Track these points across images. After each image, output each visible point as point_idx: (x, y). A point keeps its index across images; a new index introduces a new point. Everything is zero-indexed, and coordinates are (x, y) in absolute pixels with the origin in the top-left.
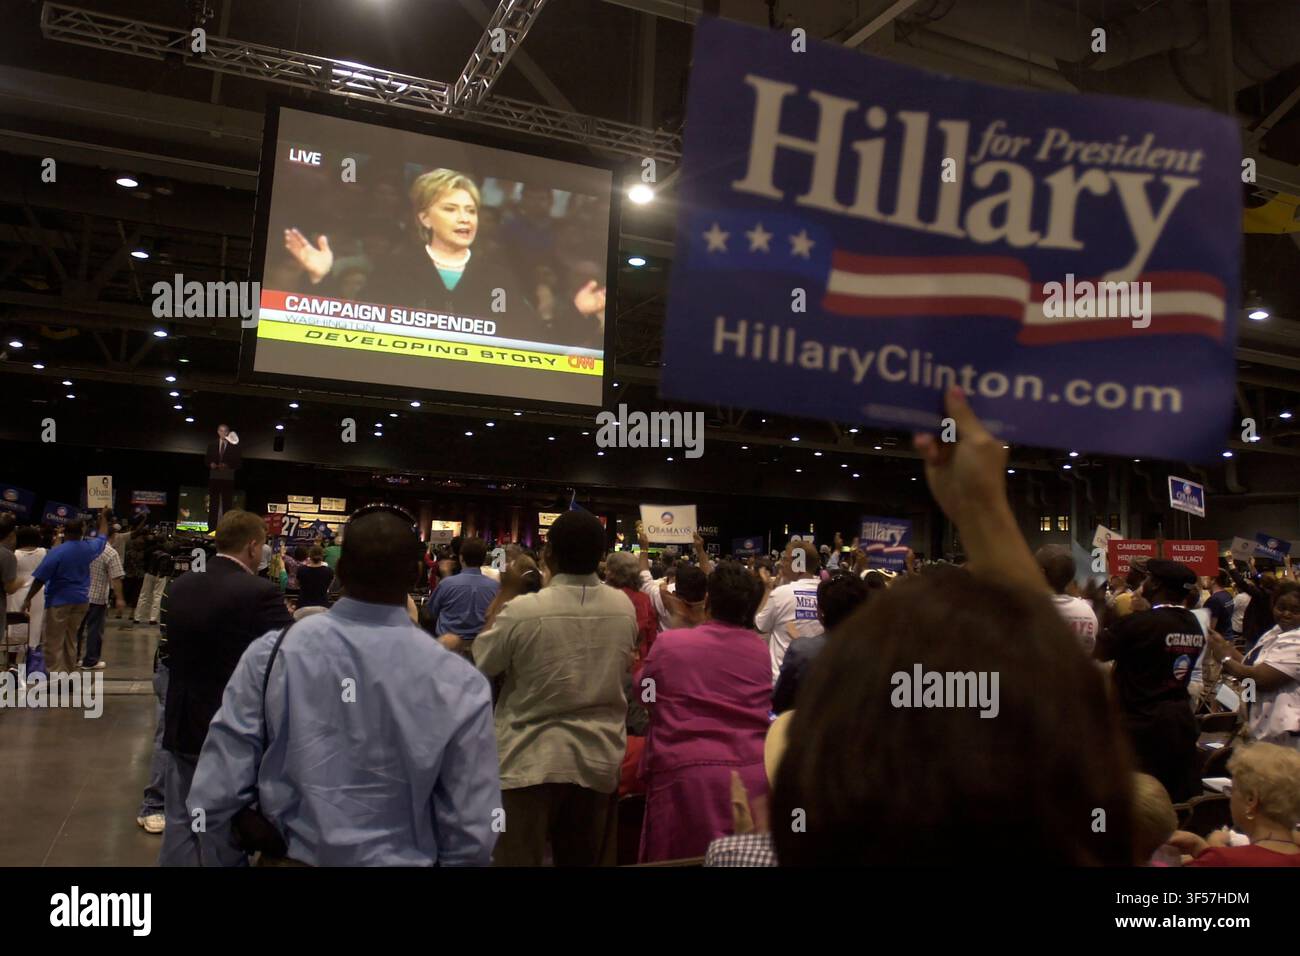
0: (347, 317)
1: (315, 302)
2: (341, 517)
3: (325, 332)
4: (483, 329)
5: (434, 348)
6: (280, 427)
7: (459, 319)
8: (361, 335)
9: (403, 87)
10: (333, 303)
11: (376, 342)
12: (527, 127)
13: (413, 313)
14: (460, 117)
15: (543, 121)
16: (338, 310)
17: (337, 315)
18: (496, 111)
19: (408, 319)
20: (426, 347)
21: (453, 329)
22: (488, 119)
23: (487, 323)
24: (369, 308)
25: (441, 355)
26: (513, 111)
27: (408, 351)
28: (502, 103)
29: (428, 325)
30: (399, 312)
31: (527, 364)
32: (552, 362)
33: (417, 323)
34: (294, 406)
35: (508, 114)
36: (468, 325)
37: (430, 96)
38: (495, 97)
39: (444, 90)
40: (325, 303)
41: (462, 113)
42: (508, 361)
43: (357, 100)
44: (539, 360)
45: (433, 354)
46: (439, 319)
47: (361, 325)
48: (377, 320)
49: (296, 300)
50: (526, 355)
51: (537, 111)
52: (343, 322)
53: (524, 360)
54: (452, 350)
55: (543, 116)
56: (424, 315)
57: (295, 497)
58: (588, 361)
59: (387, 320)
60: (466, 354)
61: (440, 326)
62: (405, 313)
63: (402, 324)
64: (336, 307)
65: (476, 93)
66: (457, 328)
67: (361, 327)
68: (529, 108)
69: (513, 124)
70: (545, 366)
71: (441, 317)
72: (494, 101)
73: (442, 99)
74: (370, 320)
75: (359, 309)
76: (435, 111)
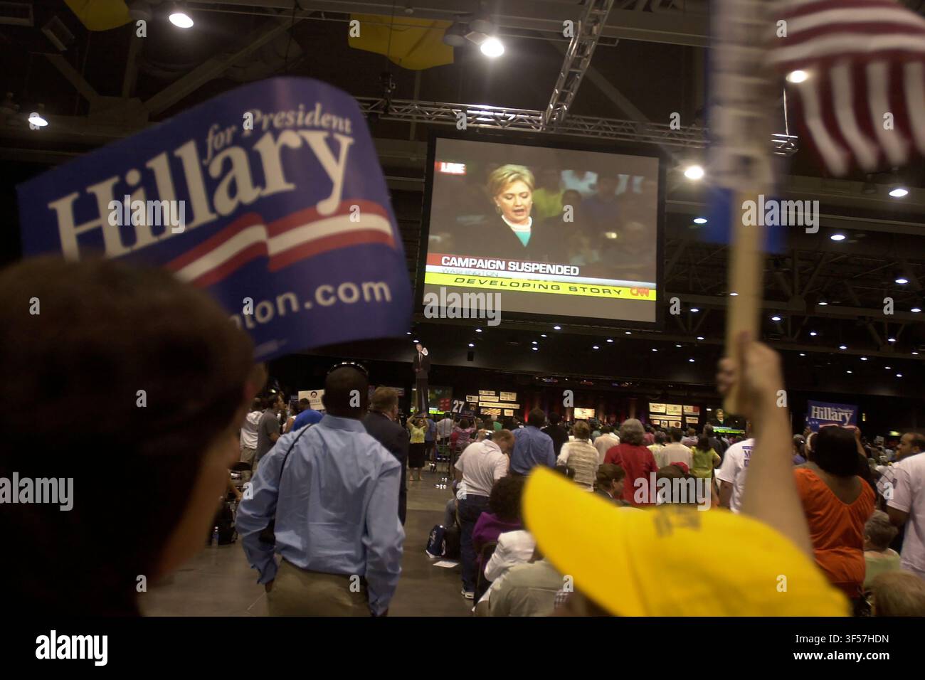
0: (480, 268)
1: (460, 259)
2: (513, 405)
3: (467, 278)
4: (569, 272)
5: (537, 286)
6: (471, 345)
7: (554, 266)
8: (490, 279)
9: (513, 116)
10: (471, 260)
11: (499, 283)
12: (596, 134)
13: (523, 264)
14: (552, 132)
15: (607, 129)
16: (474, 264)
17: (474, 267)
18: (576, 126)
19: (520, 268)
20: (532, 286)
21: (550, 273)
22: (569, 131)
23: (572, 268)
24: (494, 262)
25: (542, 290)
26: (586, 124)
27: (520, 288)
28: (578, 120)
29: (533, 271)
30: (514, 263)
31: (601, 294)
32: (618, 293)
33: (526, 270)
34: (479, 331)
35: (583, 126)
36: (560, 270)
37: (530, 121)
38: (574, 116)
39: (539, 116)
40: (466, 260)
41: (552, 129)
42: (588, 293)
43: (485, 129)
44: (609, 292)
45: (537, 290)
46: (540, 267)
47: (489, 272)
48: (499, 269)
49: (448, 259)
50: (601, 288)
51: (604, 123)
52: (477, 271)
53: (599, 292)
54: (549, 287)
55: (607, 125)
56: (530, 264)
57: (483, 392)
58: (645, 291)
59: (506, 269)
60: (559, 289)
61: (541, 271)
62: (518, 263)
63: (516, 271)
64: (473, 262)
65: (560, 115)
66: (552, 272)
67: (489, 274)
68: (597, 121)
69: (587, 132)
70: (614, 295)
71: (542, 265)
72: (572, 119)
73: (539, 121)
74: (495, 269)
75: (488, 263)
76: (534, 130)
